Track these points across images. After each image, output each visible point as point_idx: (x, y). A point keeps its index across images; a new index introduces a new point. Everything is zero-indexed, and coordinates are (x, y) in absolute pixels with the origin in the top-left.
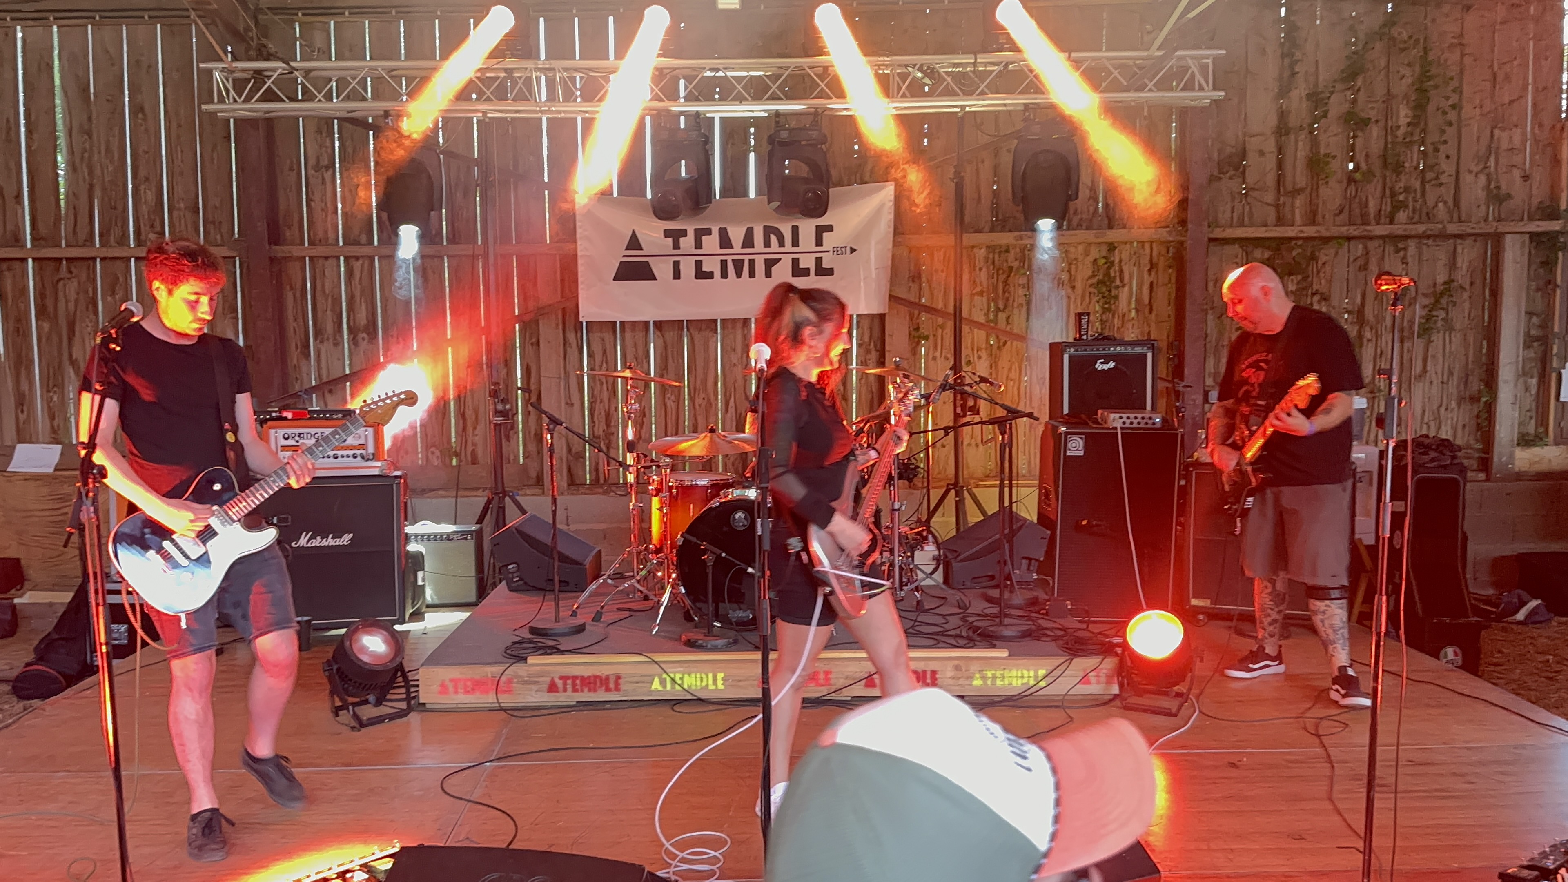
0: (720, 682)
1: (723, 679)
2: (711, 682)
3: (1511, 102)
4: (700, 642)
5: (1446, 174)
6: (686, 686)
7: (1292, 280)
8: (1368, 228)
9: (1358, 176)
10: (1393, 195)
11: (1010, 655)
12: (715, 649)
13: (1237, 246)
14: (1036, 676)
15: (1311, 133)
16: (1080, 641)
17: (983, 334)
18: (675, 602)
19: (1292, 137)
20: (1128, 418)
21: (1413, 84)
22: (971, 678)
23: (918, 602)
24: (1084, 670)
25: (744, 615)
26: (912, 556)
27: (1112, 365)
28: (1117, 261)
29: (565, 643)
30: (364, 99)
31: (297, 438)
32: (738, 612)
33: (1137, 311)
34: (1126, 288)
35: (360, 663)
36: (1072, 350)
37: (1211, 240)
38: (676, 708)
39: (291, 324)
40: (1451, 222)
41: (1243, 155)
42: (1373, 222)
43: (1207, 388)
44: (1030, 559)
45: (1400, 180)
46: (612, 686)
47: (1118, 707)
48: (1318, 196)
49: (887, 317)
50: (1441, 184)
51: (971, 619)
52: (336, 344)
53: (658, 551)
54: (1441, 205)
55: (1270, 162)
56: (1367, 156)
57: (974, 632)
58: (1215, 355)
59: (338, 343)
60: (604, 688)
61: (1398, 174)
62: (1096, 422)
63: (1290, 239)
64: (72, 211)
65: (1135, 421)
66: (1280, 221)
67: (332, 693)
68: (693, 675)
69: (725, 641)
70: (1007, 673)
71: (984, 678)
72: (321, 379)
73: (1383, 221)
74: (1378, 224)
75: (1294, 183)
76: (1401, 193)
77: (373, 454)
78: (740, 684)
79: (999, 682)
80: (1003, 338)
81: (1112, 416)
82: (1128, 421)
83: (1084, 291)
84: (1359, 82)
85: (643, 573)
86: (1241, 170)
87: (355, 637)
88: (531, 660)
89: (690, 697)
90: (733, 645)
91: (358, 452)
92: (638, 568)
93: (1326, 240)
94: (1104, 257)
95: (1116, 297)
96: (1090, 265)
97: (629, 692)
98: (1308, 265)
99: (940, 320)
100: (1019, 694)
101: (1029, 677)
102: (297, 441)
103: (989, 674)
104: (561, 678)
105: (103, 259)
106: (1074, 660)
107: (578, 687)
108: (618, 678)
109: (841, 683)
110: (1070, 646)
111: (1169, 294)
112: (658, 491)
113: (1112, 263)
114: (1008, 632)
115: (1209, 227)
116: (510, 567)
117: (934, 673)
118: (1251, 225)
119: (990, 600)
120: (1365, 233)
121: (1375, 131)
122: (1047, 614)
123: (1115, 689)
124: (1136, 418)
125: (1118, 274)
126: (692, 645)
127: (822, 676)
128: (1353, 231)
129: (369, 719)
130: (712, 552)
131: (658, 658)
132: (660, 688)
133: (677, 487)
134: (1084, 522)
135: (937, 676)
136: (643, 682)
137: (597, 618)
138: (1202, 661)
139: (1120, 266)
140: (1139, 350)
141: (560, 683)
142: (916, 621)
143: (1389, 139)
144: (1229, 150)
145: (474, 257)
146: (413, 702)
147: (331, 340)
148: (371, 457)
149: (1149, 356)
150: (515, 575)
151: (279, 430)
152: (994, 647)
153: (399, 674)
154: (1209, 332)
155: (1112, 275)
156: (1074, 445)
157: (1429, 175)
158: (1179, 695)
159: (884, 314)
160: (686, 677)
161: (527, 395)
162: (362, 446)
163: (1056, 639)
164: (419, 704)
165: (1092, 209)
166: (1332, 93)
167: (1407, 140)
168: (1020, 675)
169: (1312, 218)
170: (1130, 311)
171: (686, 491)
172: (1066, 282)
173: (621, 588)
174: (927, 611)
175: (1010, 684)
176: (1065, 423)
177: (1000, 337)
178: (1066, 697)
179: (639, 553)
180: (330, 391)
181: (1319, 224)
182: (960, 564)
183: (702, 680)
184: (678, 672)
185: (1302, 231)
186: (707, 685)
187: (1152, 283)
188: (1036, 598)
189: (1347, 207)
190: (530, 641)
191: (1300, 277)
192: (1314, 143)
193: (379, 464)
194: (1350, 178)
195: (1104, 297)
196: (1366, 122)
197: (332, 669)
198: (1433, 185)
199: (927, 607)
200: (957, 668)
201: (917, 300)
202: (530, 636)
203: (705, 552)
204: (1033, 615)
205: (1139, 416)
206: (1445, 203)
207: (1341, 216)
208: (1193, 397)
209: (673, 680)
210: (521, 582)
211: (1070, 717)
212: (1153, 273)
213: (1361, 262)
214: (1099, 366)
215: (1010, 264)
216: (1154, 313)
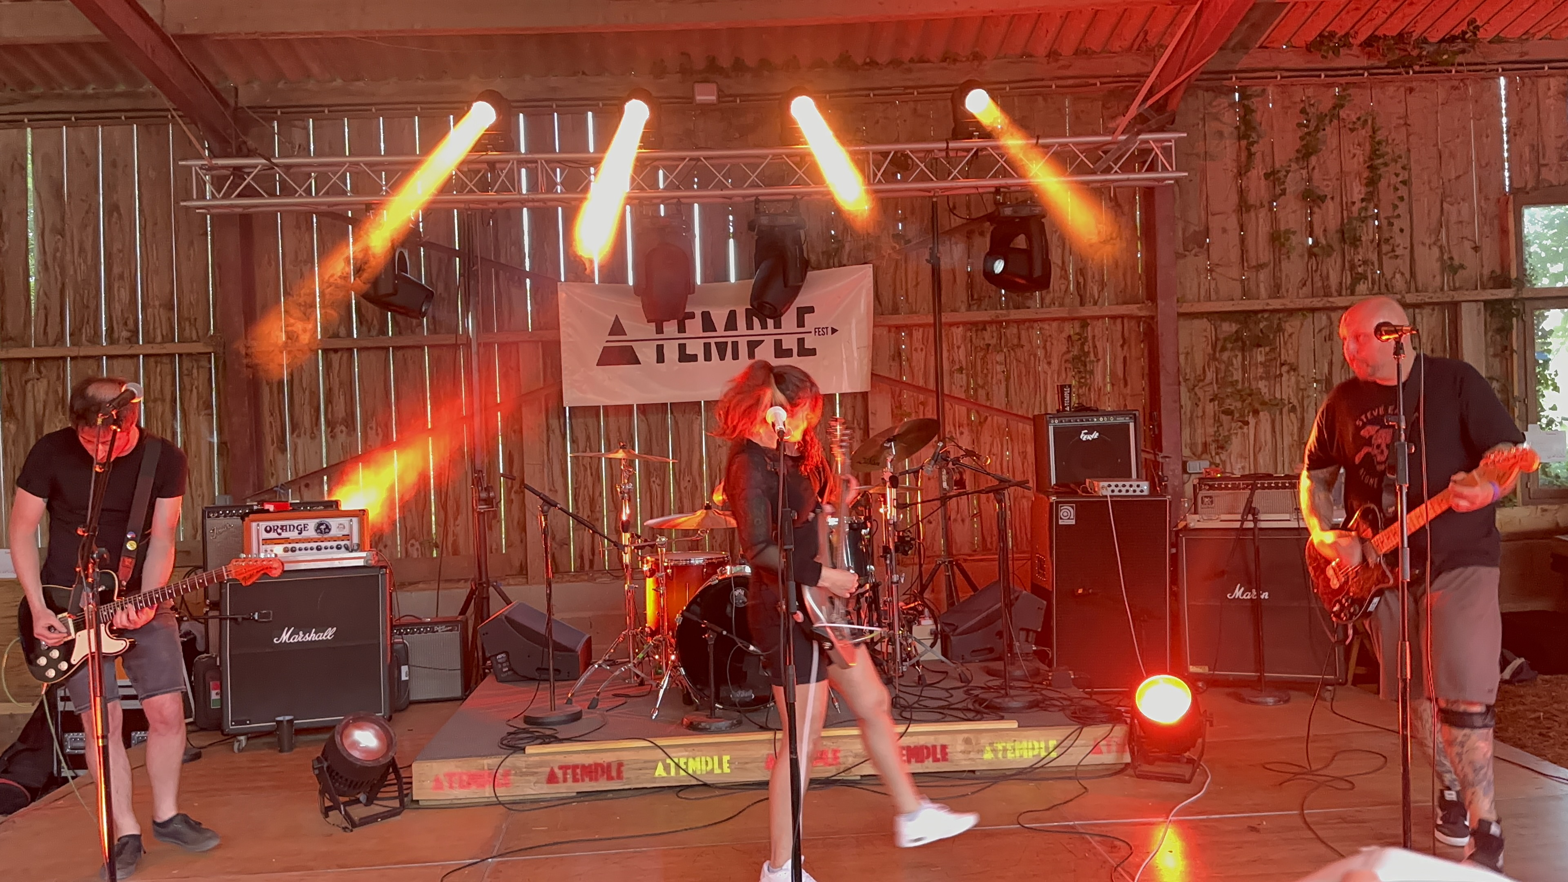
0: (726, 765)
1: (728, 762)
2: (716, 765)
3: (1458, 177)
4: (703, 724)
5: (1401, 247)
6: (690, 772)
7: (1261, 352)
8: (1331, 299)
9: (1315, 250)
10: (1353, 267)
11: (1019, 726)
12: (719, 732)
13: (1205, 320)
14: (1047, 748)
15: (1271, 209)
16: (1086, 709)
17: (964, 409)
18: (674, 685)
19: (1253, 214)
20: (1117, 486)
21: (1365, 162)
22: (981, 751)
23: (920, 677)
24: (1095, 739)
25: (747, 694)
26: (911, 631)
27: (1095, 435)
28: (1090, 338)
29: (563, 731)
30: (344, 193)
31: (279, 531)
32: (739, 692)
33: (1113, 385)
34: (1101, 363)
35: (351, 759)
36: (1056, 421)
37: (1180, 315)
38: (681, 794)
39: (267, 418)
40: (1409, 292)
41: (1207, 233)
42: (1335, 294)
43: (1184, 459)
44: (1028, 631)
45: (1358, 253)
46: (614, 773)
47: (1131, 776)
48: (1280, 270)
49: (869, 396)
50: (1397, 257)
51: (975, 692)
52: (311, 438)
53: (653, 634)
54: (1398, 276)
55: (1233, 237)
56: (1325, 230)
57: (980, 705)
58: (1190, 425)
59: (314, 436)
60: (605, 776)
61: (1356, 247)
62: (1085, 490)
63: (1256, 312)
64: (42, 312)
65: (1124, 489)
66: (1246, 294)
67: (322, 793)
68: (698, 759)
69: (728, 723)
70: (1017, 745)
71: (994, 751)
72: (297, 474)
73: (1344, 293)
74: (1340, 295)
75: (1257, 258)
76: (1360, 266)
77: (358, 545)
78: (747, 766)
79: (1010, 755)
80: (985, 413)
81: (1102, 484)
82: (1117, 489)
83: (1060, 366)
84: (1313, 160)
85: (641, 656)
86: (1206, 246)
87: (346, 732)
88: (530, 750)
89: (695, 782)
90: (736, 727)
91: (342, 543)
92: (634, 652)
93: (1291, 312)
94: (1077, 334)
95: (1092, 372)
96: (1065, 341)
97: (632, 780)
98: (1275, 337)
99: (922, 397)
100: (1031, 767)
101: (1040, 748)
102: (280, 534)
103: (1000, 746)
104: (561, 768)
105: (72, 358)
106: (1085, 729)
107: (579, 777)
108: (620, 765)
109: (851, 761)
110: (1078, 715)
111: (1143, 368)
112: (652, 573)
113: (1086, 338)
114: (1014, 704)
115: (1178, 301)
116: (499, 656)
117: (944, 747)
118: (1218, 300)
119: (990, 672)
120: (1328, 305)
121: (1331, 208)
122: (1050, 685)
123: (1127, 758)
124: (1124, 486)
125: (1091, 350)
126: (694, 728)
127: (830, 755)
128: (1317, 303)
129: (361, 819)
130: (713, 631)
131: (661, 742)
132: (664, 774)
133: (672, 567)
134: (1080, 591)
135: (948, 750)
136: (646, 769)
137: (593, 706)
138: (1211, 725)
139: (1094, 342)
140: (1120, 420)
141: (559, 773)
142: (920, 696)
143: (1345, 213)
144: (1192, 229)
145: (456, 346)
146: (406, 799)
147: (308, 434)
148: (356, 548)
149: (1132, 425)
150: (504, 665)
151: (261, 523)
152: (1002, 718)
153: (391, 770)
154: (1183, 403)
155: (1086, 350)
156: (1065, 514)
157: (1385, 248)
158: (1190, 761)
159: (867, 393)
160: (691, 761)
161: (510, 482)
162: (347, 537)
163: (1063, 709)
164: (412, 801)
165: (1063, 287)
166: (1288, 172)
167: (1363, 215)
168: (1030, 746)
169: (1276, 290)
170: (1105, 386)
171: (681, 570)
172: (1042, 358)
173: (617, 673)
174: (930, 685)
175: (1021, 756)
176: (1057, 494)
177: (981, 412)
178: (1079, 768)
179: (634, 636)
180: (307, 486)
181: (1284, 297)
182: (958, 637)
183: (707, 764)
184: (683, 756)
185: (1268, 304)
186: (713, 769)
187: (1125, 358)
188: (1038, 669)
189: (1310, 280)
190: (525, 731)
191: (1267, 349)
192: (1274, 219)
193: (364, 554)
194: (1311, 253)
195: (1080, 372)
196: (1322, 199)
197: (323, 767)
198: (1390, 258)
199: (928, 682)
200: (967, 741)
201: (898, 379)
202: (526, 726)
203: (705, 631)
204: (1036, 686)
205: (1128, 484)
206: (1403, 274)
207: (1304, 288)
208: (1172, 467)
209: (677, 765)
210: (509, 673)
211: (1085, 788)
212: (1126, 348)
213: (1326, 332)
214: (1084, 437)
215: (987, 342)
216: (1129, 387)
